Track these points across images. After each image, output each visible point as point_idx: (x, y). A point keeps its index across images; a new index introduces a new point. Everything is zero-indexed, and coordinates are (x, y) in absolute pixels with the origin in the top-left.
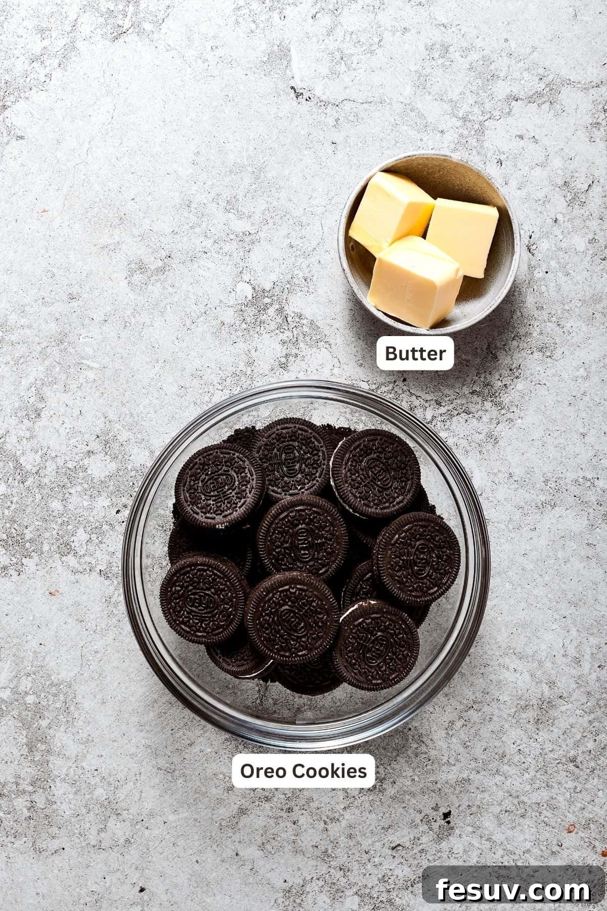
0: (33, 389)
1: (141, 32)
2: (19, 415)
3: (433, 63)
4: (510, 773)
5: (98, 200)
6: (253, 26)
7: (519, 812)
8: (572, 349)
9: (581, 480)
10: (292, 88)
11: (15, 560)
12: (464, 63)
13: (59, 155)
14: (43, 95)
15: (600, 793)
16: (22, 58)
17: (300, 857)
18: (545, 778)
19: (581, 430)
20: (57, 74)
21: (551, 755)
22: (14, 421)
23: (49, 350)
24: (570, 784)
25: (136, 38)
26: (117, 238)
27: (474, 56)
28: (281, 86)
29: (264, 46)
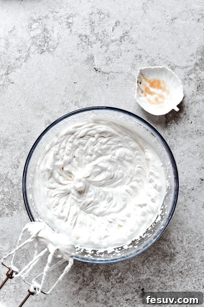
0: (16, 159)
1: (49, 51)
2: (12, 167)
3: (137, 61)
4: (162, 276)
5: (36, 102)
6: (83, 50)
7: (165, 288)
8: (179, 147)
9: (182, 186)
10: (95, 68)
11: (10, 212)
12: (146, 61)
13: (24, 88)
14: (20, 70)
15: (189, 282)
16: (13, 59)
17: (98, 303)
18: (172, 278)
19: (182, 171)
20: (24, 64)
21: (174, 271)
22: (10, 169)
23: (21, 147)
24: (180, 280)
25: (48, 53)
26: (42, 114)
27: (149, 59)
28: (91, 68)
29: (86, 56)
